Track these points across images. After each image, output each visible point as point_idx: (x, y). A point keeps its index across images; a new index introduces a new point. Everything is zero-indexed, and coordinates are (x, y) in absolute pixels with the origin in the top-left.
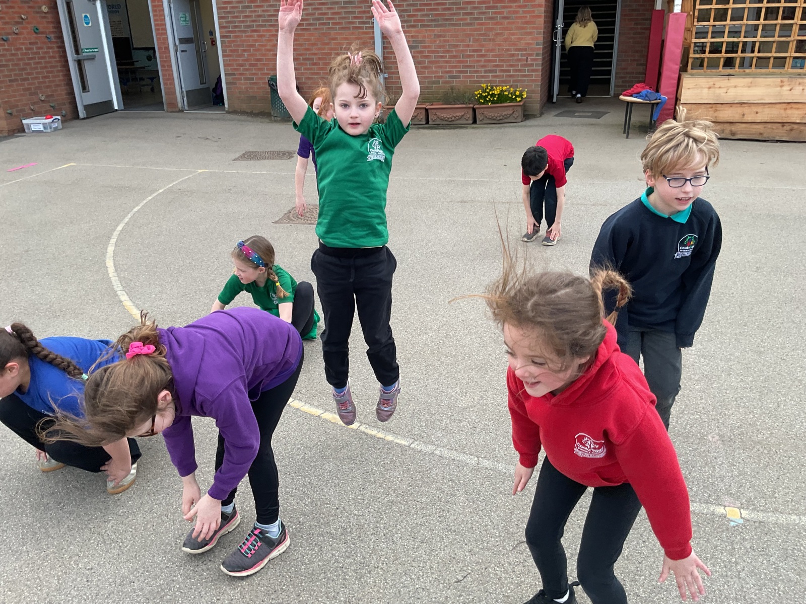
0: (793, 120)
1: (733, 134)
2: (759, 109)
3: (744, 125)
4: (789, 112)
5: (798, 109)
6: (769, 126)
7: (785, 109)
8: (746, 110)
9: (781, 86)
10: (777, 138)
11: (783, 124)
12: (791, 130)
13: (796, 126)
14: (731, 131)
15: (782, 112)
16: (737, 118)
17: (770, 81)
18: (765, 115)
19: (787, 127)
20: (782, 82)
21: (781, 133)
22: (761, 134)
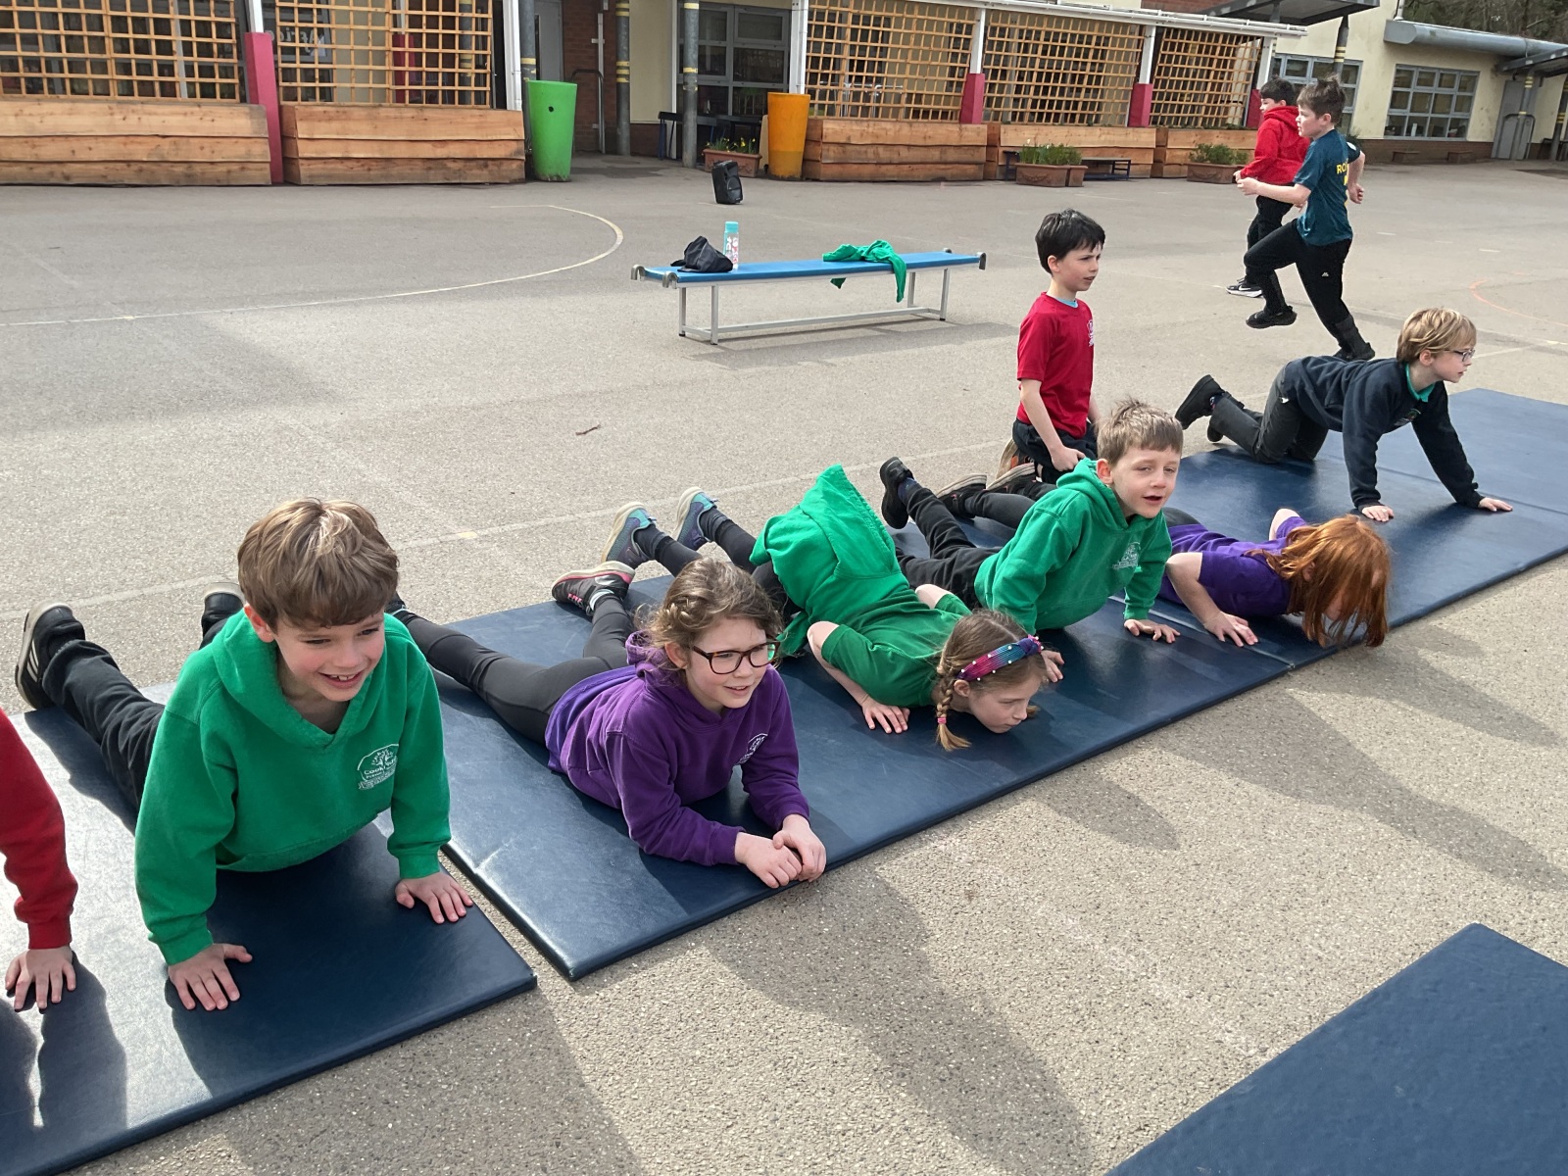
0: (138, 158)
1: (67, 178)
2: (92, 143)
3: (78, 166)
4: (131, 147)
5: (140, 143)
6: (111, 165)
7: (125, 144)
8: (75, 144)
9: (112, 114)
10: (127, 182)
11: (128, 162)
12: (141, 170)
13: (144, 166)
14: (63, 173)
15: (122, 147)
16: (65, 156)
17: (93, 107)
18: (102, 151)
19: (135, 167)
20: (110, 108)
21: (128, 174)
22: (104, 177)
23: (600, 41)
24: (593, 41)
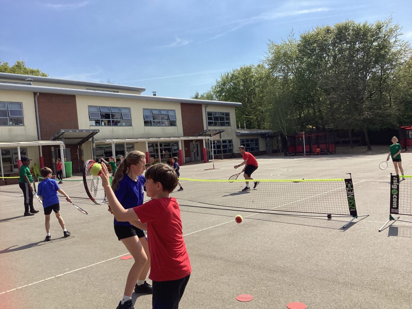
23: (78, 153)
24: (77, 154)
